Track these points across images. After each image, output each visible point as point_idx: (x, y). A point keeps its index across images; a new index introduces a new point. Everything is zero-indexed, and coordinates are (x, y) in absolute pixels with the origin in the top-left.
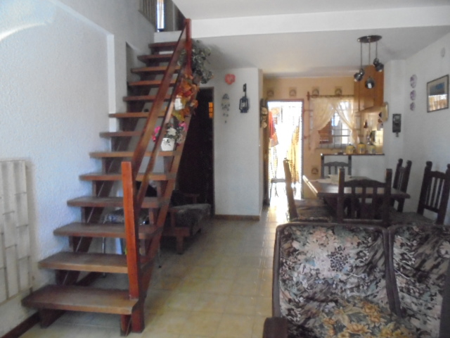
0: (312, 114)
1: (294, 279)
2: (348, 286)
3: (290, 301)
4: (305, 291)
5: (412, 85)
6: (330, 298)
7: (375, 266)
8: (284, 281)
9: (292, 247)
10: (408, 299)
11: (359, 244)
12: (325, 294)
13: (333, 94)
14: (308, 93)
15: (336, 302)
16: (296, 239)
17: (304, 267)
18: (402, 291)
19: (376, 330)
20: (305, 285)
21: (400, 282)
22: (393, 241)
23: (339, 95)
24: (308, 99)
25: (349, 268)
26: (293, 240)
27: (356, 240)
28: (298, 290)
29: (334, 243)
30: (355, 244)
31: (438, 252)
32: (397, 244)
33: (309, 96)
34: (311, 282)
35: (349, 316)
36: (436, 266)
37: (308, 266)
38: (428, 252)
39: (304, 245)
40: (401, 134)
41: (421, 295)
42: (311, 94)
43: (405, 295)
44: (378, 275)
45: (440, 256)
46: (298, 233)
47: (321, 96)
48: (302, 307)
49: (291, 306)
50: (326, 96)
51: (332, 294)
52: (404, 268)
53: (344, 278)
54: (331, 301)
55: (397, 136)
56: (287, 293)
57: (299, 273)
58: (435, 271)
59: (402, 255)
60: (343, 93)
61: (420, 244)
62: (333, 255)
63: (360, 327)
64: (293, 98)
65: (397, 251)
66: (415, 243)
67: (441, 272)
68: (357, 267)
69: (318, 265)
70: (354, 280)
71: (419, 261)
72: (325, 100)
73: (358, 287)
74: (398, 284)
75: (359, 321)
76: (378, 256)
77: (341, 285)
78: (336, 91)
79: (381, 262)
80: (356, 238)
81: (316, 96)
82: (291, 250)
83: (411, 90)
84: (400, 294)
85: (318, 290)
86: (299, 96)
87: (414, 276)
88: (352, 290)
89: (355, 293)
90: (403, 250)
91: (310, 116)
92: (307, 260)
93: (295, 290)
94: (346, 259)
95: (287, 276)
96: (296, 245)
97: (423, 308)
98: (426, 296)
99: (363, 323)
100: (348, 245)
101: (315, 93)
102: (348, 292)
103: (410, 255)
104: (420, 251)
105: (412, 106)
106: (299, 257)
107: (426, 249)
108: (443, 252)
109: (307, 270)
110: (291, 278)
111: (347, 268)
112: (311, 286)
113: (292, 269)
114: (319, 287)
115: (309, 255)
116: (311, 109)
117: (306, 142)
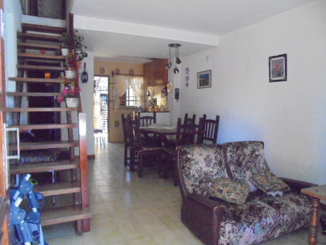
0: (115, 86)
1: (192, 174)
2: (214, 173)
3: (192, 185)
4: (197, 179)
5: (187, 73)
6: (208, 180)
7: (222, 163)
8: (187, 176)
9: (187, 157)
10: (237, 175)
11: (215, 152)
12: (206, 179)
13: (129, 74)
14: (113, 72)
15: (212, 182)
16: (189, 153)
17: (195, 167)
18: (233, 172)
19: (235, 188)
20: (197, 176)
21: (232, 168)
22: (226, 150)
23: (132, 74)
24: (113, 76)
25: (213, 165)
26: (187, 154)
27: (214, 151)
28: (194, 179)
29: (205, 153)
30: (214, 153)
31: (244, 153)
32: (228, 151)
33: (113, 73)
34: (199, 174)
35: (221, 185)
36: (244, 159)
37: (196, 166)
38: (240, 153)
39: (193, 155)
40: (179, 100)
41: (241, 172)
42: (114, 73)
43: (235, 173)
44: (223, 166)
45: (245, 154)
46: (188, 150)
47: (121, 74)
48: (199, 187)
49: (193, 187)
50: (124, 75)
51: (209, 178)
52: (232, 162)
53: (212, 170)
54: (209, 181)
55: (178, 101)
56: (189, 181)
57: (193, 170)
58: (244, 161)
59: (231, 156)
60: (135, 73)
61: (237, 150)
62: (206, 159)
63: (228, 189)
64: (102, 74)
65: (228, 154)
66: (235, 150)
67: (246, 161)
68: (216, 164)
69: (200, 165)
70: (215, 171)
71: (237, 157)
72: (124, 77)
73: (217, 173)
74: (231, 169)
75: (227, 186)
76: (222, 158)
77: (211, 173)
78: (130, 72)
79: (224, 160)
80: (213, 150)
81: (118, 74)
82: (187, 159)
83: (187, 75)
84: (233, 174)
85: (202, 177)
86: (106, 73)
87: (237, 165)
88: (215, 175)
89: (217, 176)
90: (231, 154)
91: (113, 87)
92: (195, 163)
93: (193, 179)
94: (211, 160)
95: (188, 173)
96: (189, 156)
97: (242, 177)
98: (243, 173)
99: (229, 187)
100: (211, 153)
101: (117, 72)
102: (214, 176)
103: (234, 155)
104: (237, 153)
105: (187, 84)
106: (192, 162)
107: (239, 152)
108: (245, 152)
109: (196, 168)
110: (190, 174)
111: (212, 164)
112: (199, 176)
113: (189, 169)
114: (203, 176)
115: (196, 160)
116: (114, 82)
117: (111, 104)
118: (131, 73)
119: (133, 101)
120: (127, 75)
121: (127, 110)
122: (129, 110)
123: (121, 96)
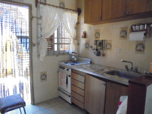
23: (62, 7)
47: (49, 5)
81: (45, 4)
116: (39, 16)
117: (35, 49)
118: (62, 5)
119: (64, 44)
120: (57, 7)
121: (57, 56)
122: (59, 56)
123: (48, 37)
